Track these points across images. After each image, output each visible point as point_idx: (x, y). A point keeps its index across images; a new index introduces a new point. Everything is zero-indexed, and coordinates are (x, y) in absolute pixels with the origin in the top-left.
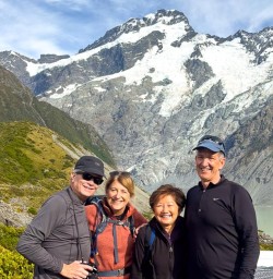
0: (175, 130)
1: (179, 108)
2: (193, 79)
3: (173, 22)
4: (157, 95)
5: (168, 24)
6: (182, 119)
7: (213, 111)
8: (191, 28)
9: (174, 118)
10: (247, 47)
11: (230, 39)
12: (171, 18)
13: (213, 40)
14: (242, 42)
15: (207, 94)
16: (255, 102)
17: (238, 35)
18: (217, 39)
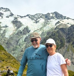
0: (12, 43)
1: (13, 34)
2: (16, 26)
3: (6, 11)
4: (3, 30)
5: (4, 11)
6: (14, 38)
7: (28, 36)
8: (12, 13)
9: (11, 38)
10: (31, 19)
11: (25, 17)
12: (5, 10)
13: (19, 17)
14: (29, 17)
15: (23, 30)
16: (43, 33)
17: (28, 15)
18: (20, 16)
